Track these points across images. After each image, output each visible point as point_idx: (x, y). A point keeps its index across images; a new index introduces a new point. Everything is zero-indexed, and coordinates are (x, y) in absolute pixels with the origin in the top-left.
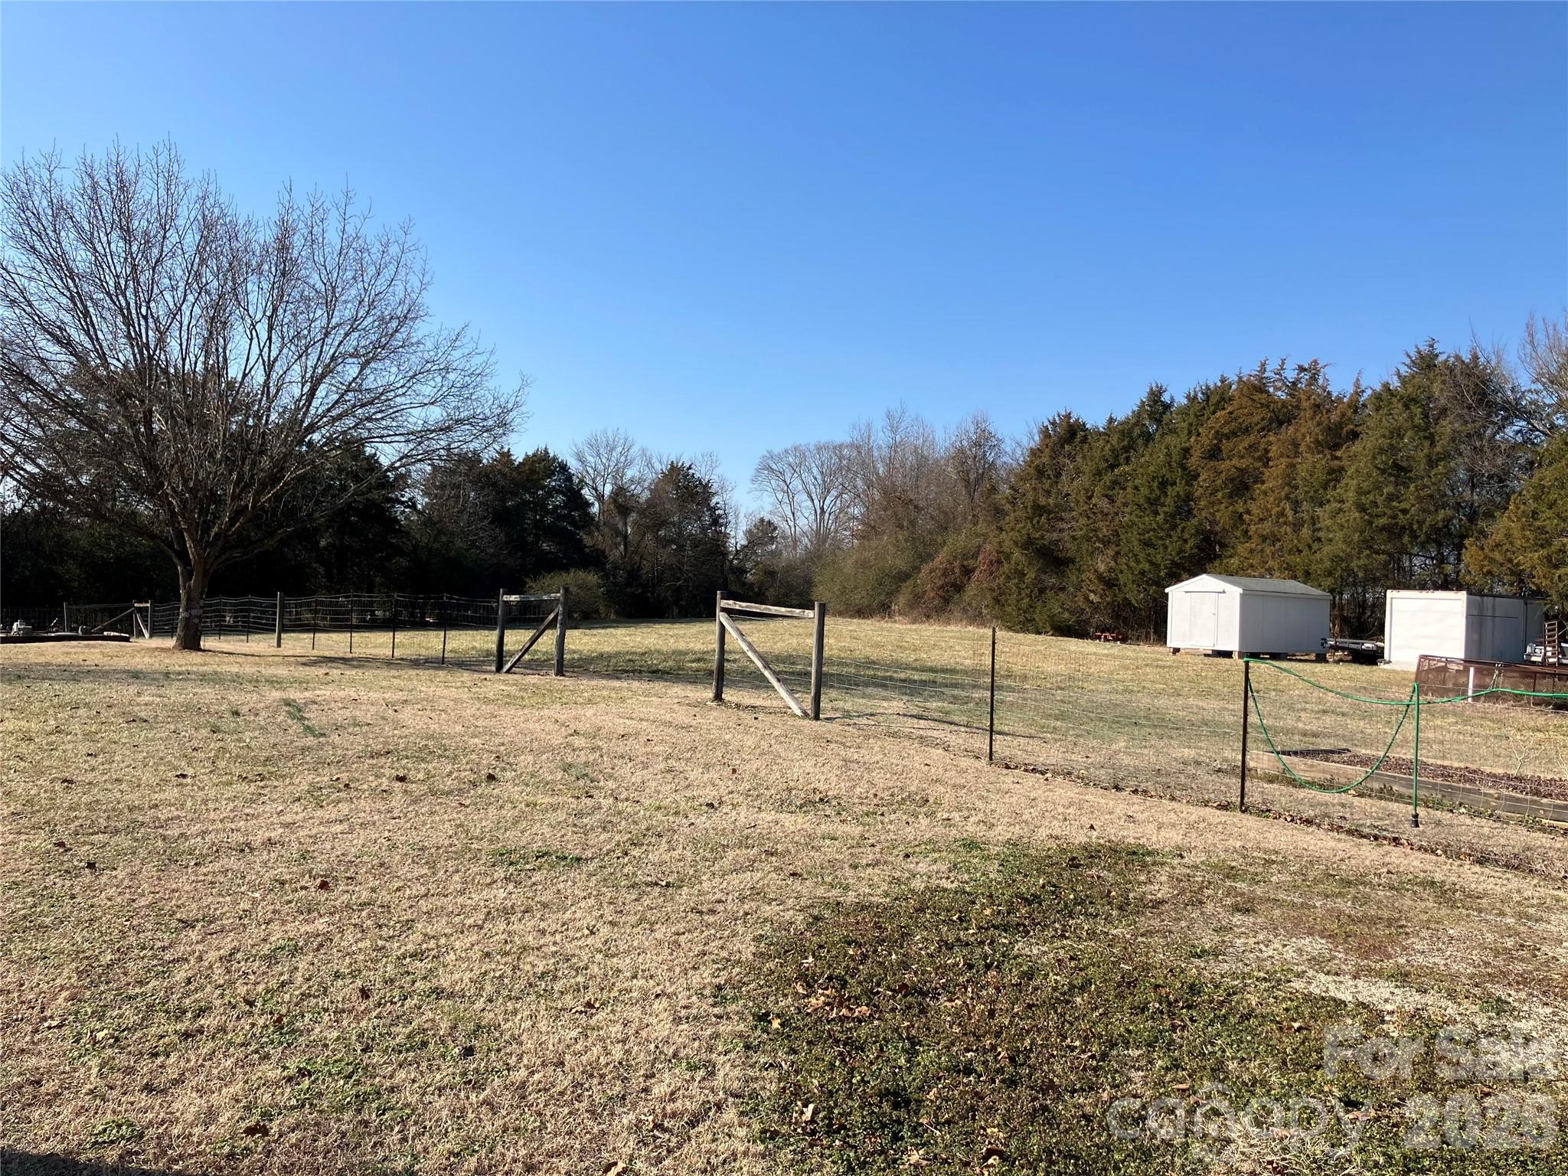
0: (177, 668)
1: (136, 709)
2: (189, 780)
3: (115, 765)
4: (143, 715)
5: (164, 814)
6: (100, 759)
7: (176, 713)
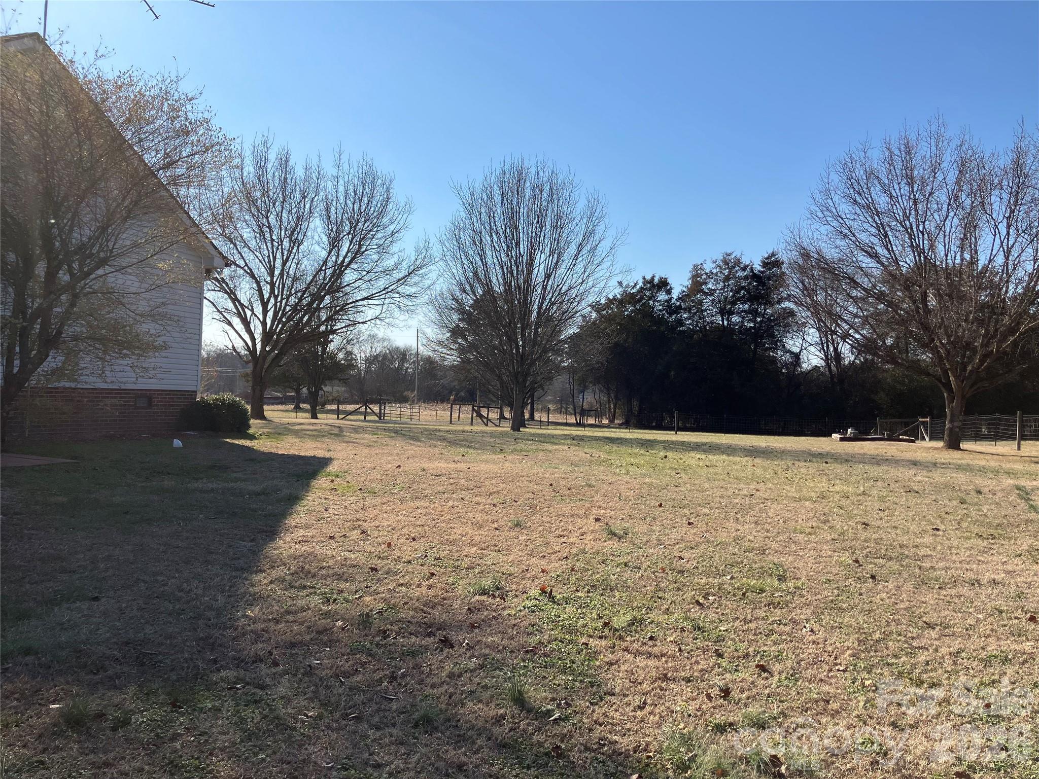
0: (943, 461)
1: (912, 484)
2: (941, 533)
3: (894, 518)
4: (916, 488)
5: (922, 552)
6: (886, 513)
7: (938, 488)
